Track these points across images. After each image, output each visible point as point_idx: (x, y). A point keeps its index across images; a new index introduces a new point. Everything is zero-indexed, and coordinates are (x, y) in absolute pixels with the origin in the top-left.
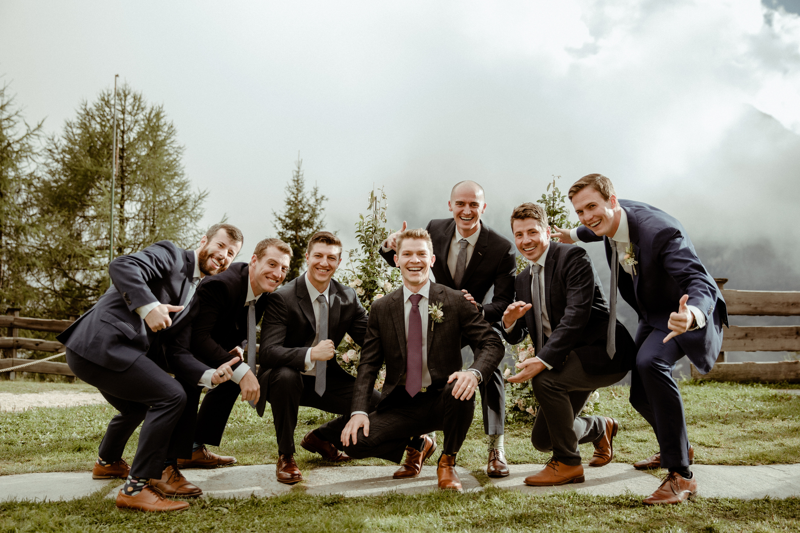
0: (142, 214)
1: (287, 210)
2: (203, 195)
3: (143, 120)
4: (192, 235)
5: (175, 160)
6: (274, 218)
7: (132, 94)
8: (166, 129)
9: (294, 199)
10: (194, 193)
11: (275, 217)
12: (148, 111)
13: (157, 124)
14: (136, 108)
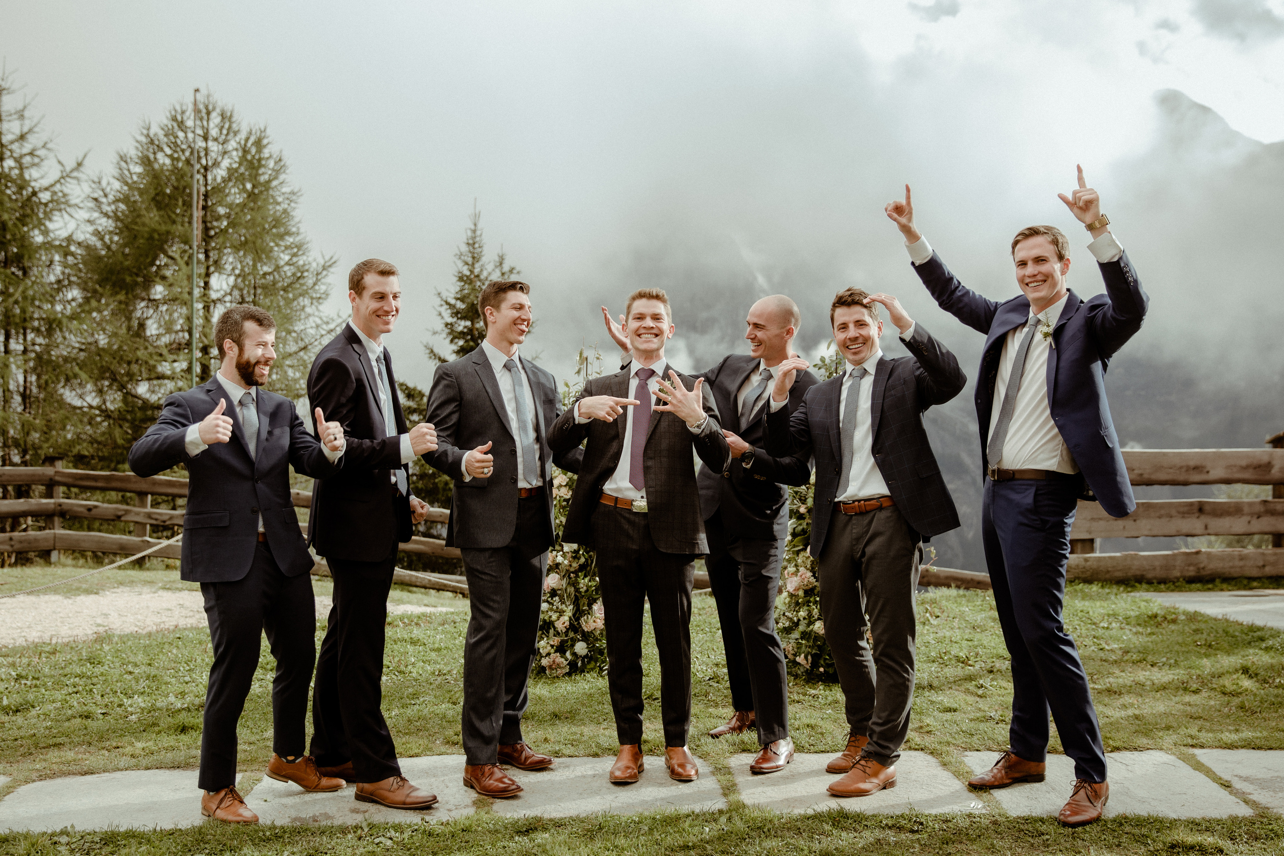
0: (236, 293)
1: (458, 289)
2: (328, 264)
3: (237, 150)
4: (314, 325)
5: (285, 211)
6: (438, 301)
7: (218, 110)
8: (271, 164)
9: (468, 273)
10: (315, 260)
11: (439, 299)
12: (242, 136)
13: (257, 157)
14: (225, 132)
